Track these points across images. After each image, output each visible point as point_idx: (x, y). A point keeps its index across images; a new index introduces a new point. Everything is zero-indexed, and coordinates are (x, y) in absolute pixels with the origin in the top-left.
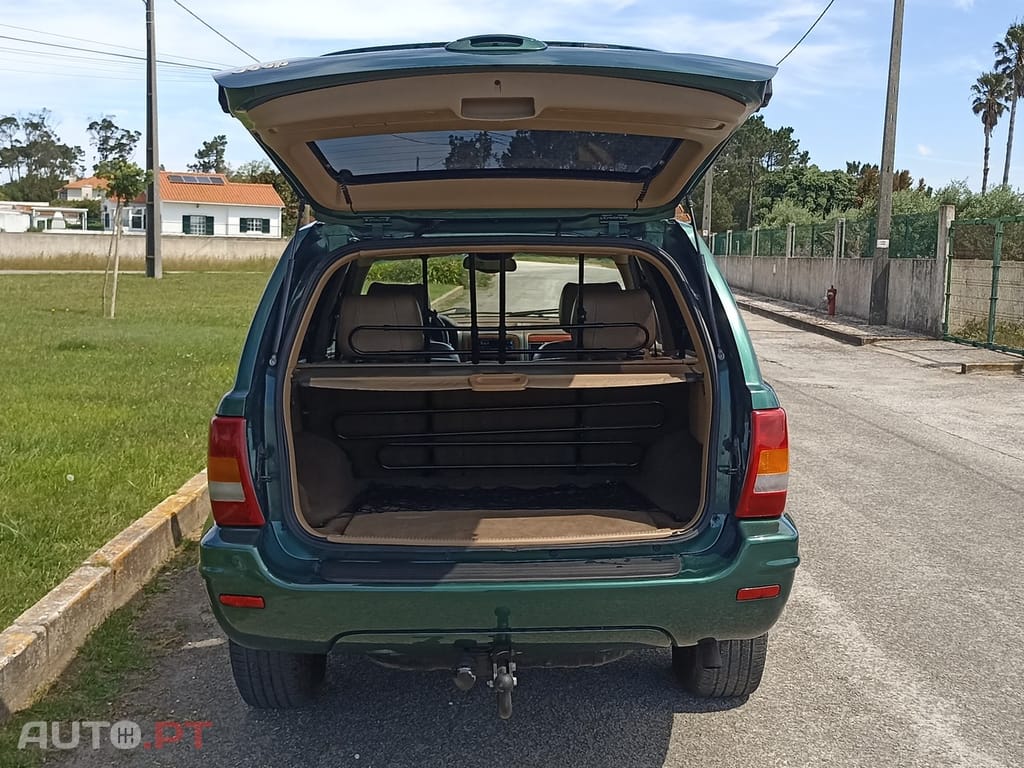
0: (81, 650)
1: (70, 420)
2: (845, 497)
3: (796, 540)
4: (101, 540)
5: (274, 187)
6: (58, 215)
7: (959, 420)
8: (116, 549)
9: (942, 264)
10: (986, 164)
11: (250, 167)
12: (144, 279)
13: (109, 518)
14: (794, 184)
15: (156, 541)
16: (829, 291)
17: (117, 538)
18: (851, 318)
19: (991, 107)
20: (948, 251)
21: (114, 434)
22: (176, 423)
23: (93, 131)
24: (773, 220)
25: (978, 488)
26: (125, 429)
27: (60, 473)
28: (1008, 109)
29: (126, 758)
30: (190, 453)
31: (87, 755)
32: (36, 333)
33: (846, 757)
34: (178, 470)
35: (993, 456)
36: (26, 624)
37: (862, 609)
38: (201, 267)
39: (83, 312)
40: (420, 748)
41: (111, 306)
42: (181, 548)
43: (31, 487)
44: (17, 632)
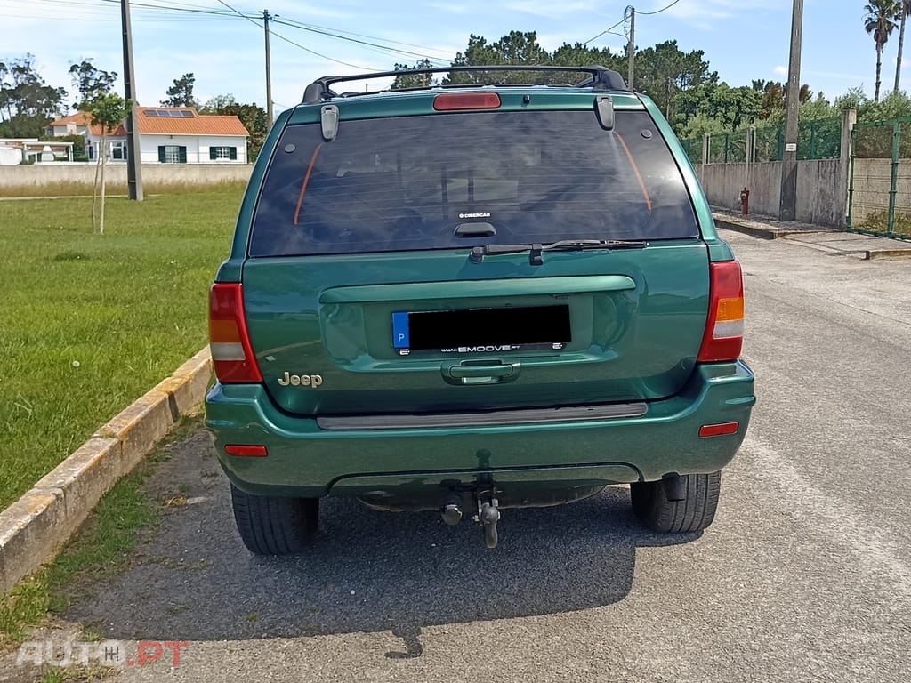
0: (94, 511)
1: (71, 318)
2: (772, 363)
3: (752, 381)
4: (107, 417)
5: (239, 118)
6: (47, 149)
7: (867, 297)
8: (121, 423)
9: (845, 163)
10: (878, 78)
11: (216, 102)
12: (127, 202)
13: (113, 397)
14: (706, 101)
15: (156, 416)
16: (742, 192)
17: (120, 414)
18: (763, 216)
19: (881, 27)
20: (850, 151)
21: (111, 329)
22: (166, 318)
23: (74, 73)
24: (690, 131)
25: (891, 353)
26: (121, 324)
27: (66, 362)
28: (897, 27)
29: (142, 600)
30: (182, 342)
31: (107, 599)
32: (34, 247)
33: (797, 580)
34: (172, 357)
35: (901, 327)
36: (45, 487)
37: (798, 456)
38: (179, 190)
39: (75, 230)
40: (409, 583)
41: (100, 223)
42: (179, 423)
43: (40, 374)
44: (38, 495)
